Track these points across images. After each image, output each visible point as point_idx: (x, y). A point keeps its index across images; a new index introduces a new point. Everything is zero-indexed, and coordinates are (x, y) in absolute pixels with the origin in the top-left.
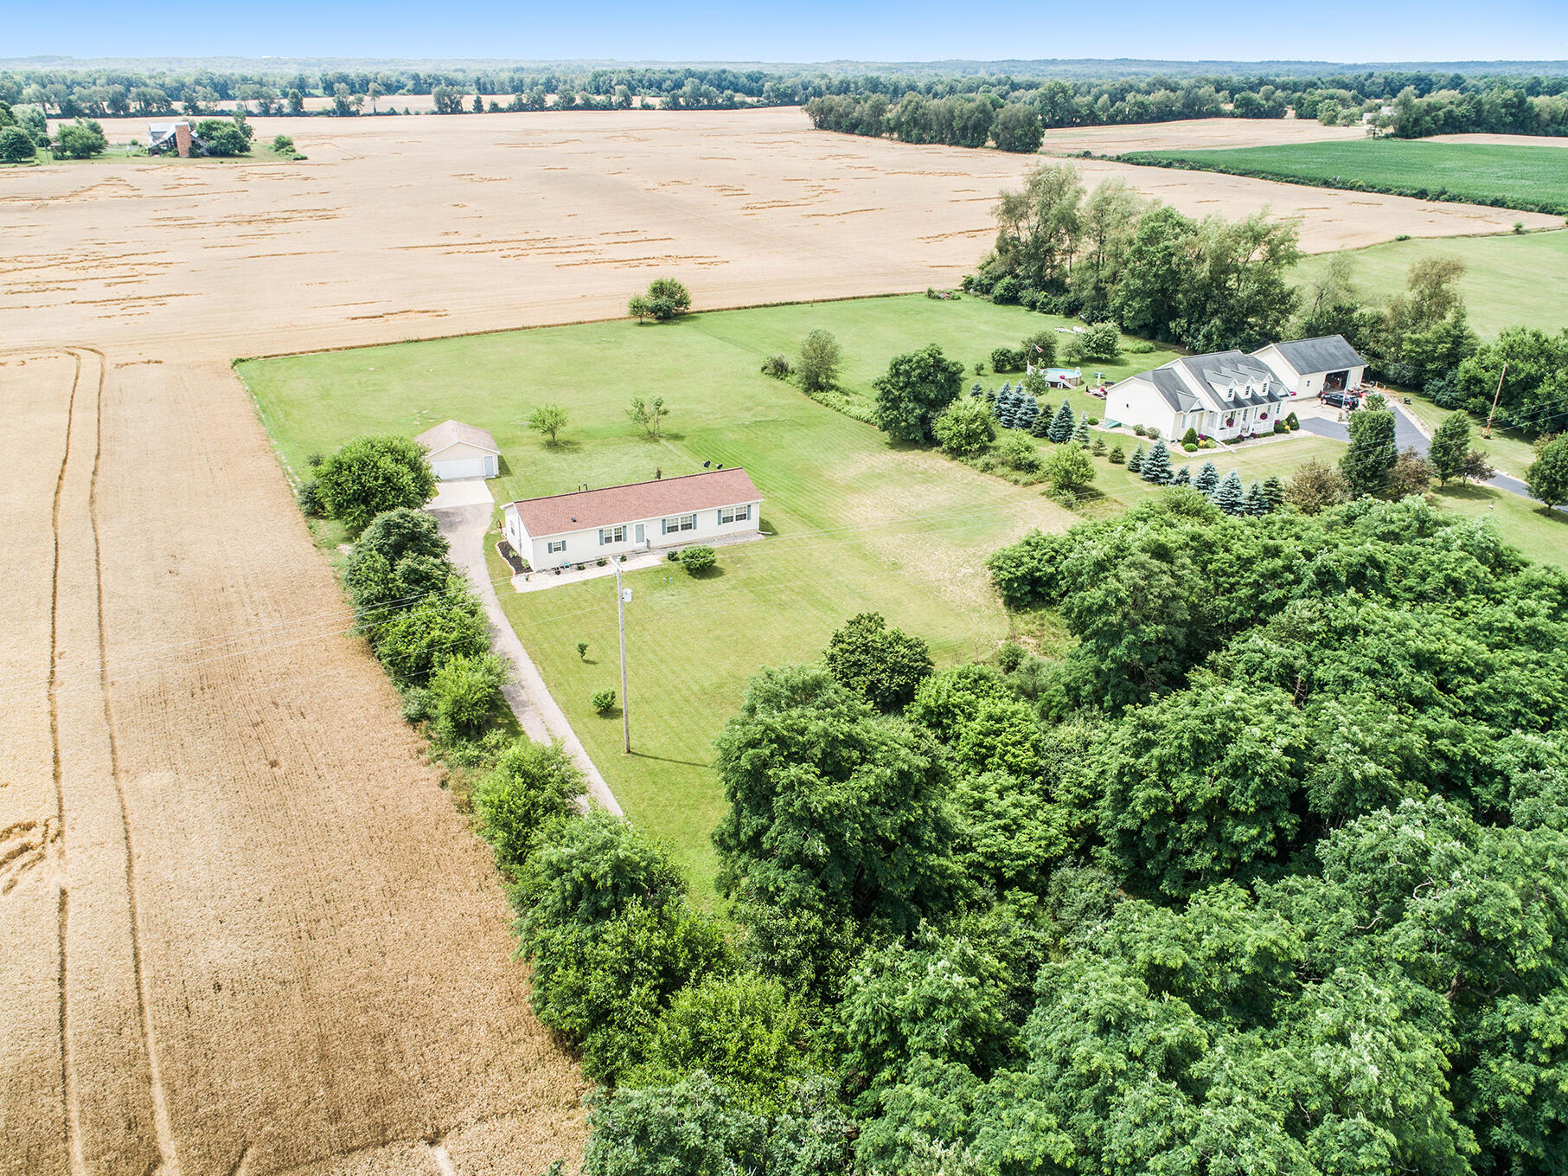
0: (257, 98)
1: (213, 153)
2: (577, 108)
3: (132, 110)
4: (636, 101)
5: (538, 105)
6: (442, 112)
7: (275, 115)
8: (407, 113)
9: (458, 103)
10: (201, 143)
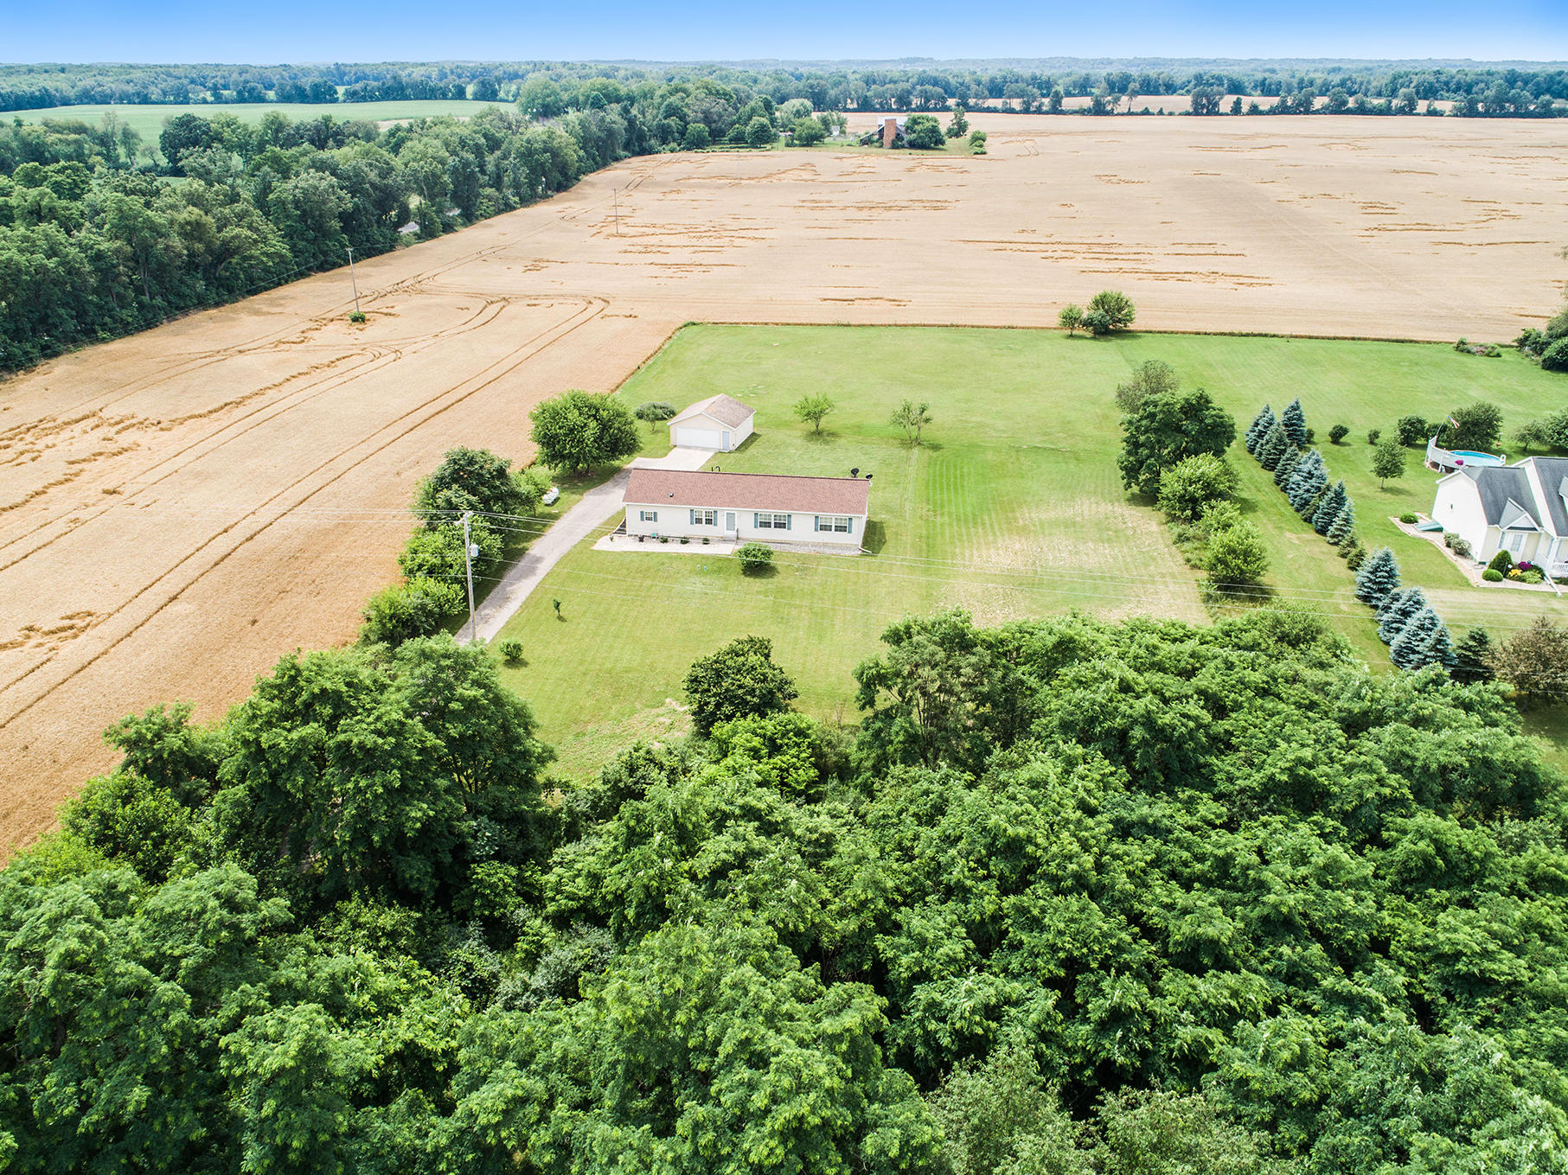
0: (1022, 97)
1: (913, 145)
2: (1349, 112)
3: (913, 106)
4: (1422, 106)
5: (1304, 108)
6: (1196, 113)
7: (1034, 112)
8: (1161, 113)
9: (1216, 104)
10: (905, 136)
